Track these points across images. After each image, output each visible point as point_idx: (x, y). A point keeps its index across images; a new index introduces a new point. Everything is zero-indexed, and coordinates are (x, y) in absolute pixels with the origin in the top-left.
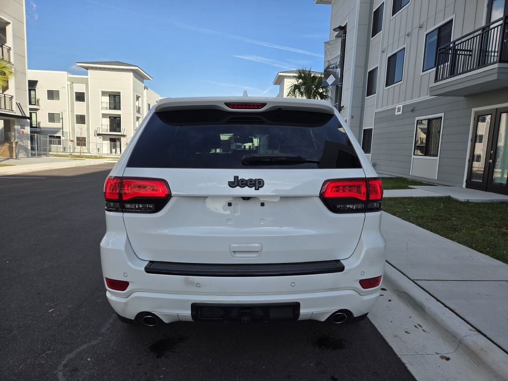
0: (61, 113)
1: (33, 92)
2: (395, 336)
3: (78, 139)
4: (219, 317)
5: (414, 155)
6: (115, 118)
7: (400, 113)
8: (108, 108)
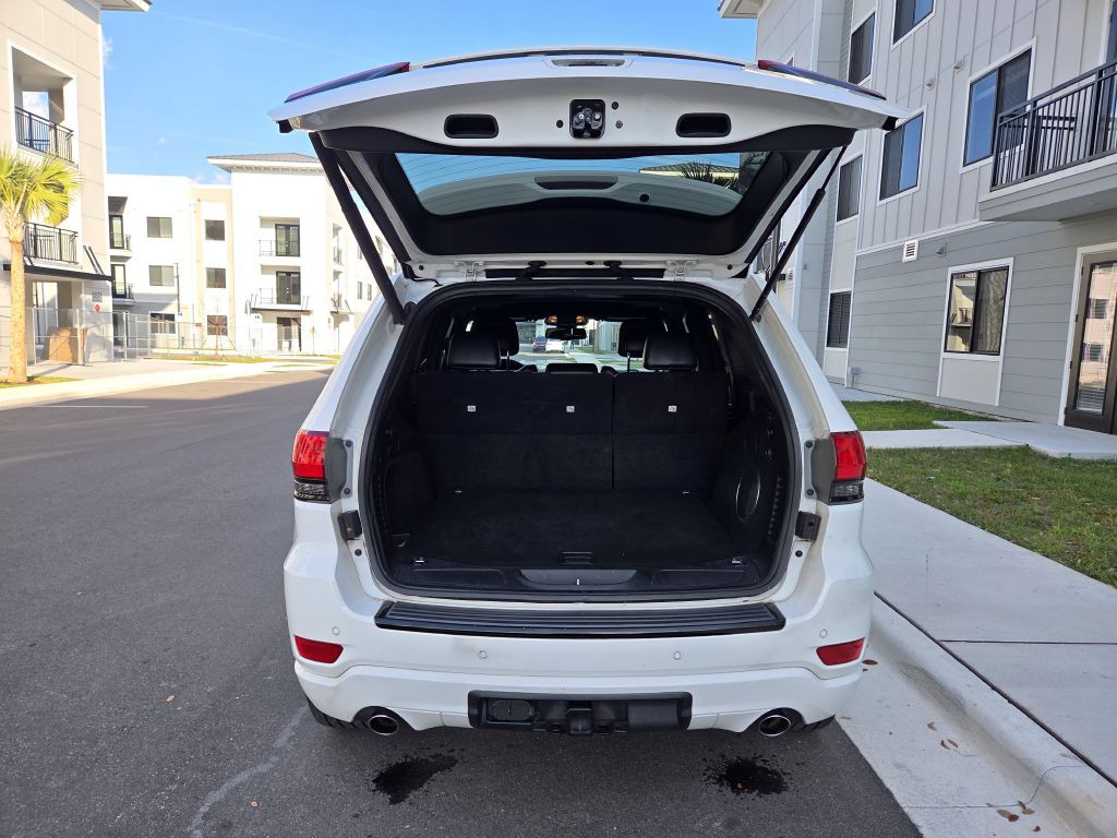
0: (175, 266)
1: (116, 222)
2: (898, 766)
3: (211, 320)
4: (526, 721)
5: (945, 351)
6: (289, 274)
7: (914, 257)
8: (274, 254)
